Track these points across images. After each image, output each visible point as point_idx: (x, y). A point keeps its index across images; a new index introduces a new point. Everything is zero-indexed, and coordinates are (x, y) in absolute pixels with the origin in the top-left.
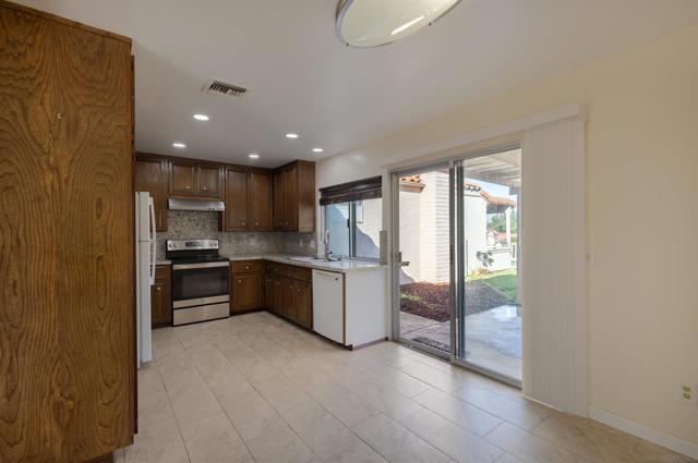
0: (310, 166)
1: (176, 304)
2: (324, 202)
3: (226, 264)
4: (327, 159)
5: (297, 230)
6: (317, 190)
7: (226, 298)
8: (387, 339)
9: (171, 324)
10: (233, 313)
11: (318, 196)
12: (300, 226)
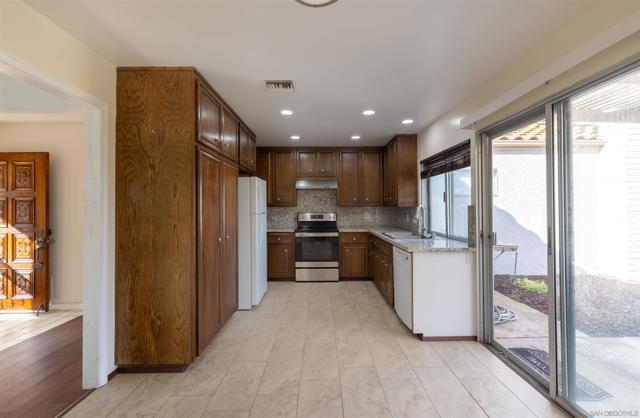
0: (412, 139)
1: (298, 264)
2: (424, 175)
3: (336, 234)
4: (426, 129)
5: (396, 206)
6: (419, 162)
7: (336, 264)
8: (475, 338)
9: (293, 279)
10: (342, 279)
11: (420, 169)
12: (400, 200)
